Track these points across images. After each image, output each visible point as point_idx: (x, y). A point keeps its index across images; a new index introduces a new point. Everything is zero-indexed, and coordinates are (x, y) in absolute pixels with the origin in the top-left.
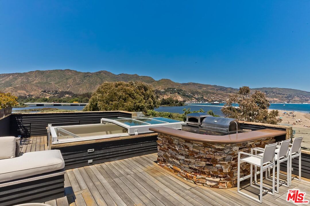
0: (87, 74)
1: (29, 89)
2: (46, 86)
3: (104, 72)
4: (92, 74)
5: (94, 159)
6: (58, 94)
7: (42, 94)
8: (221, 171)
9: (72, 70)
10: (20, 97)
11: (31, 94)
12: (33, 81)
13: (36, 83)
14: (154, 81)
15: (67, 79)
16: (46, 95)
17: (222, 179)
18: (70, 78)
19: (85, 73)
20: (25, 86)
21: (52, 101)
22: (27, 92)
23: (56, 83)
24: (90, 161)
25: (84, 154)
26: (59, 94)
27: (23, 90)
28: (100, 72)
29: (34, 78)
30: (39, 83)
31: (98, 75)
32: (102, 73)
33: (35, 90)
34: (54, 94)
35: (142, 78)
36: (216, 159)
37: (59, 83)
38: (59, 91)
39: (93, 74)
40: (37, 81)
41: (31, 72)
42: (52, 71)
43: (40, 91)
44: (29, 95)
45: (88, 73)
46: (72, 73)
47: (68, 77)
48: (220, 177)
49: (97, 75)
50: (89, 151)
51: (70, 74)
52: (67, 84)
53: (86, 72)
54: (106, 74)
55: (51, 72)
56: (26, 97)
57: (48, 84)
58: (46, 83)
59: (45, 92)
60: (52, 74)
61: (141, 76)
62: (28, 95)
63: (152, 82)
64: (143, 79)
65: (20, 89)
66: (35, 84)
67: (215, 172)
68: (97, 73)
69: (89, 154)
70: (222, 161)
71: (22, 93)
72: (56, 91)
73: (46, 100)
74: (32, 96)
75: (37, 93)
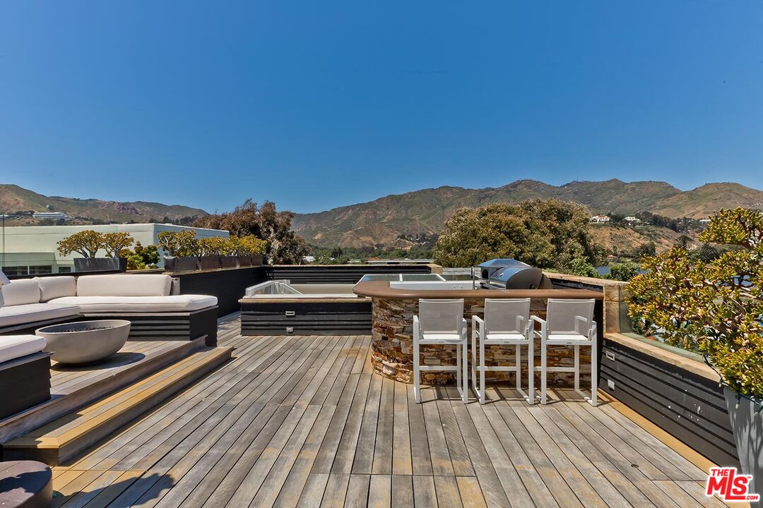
0: (486, 193)
1: (377, 233)
2: (405, 225)
3: (524, 184)
4: (497, 190)
5: (295, 327)
6: (427, 240)
7: (399, 241)
8: (399, 349)
9: (453, 188)
10: (364, 249)
11: (382, 242)
12: (383, 218)
13: (389, 221)
14: (675, 192)
15: (444, 207)
16: (405, 245)
17: (400, 364)
18: (450, 205)
19: (481, 191)
20: (371, 228)
21: (415, 255)
22: (374, 238)
23: (423, 219)
24: (289, 329)
25: (281, 318)
26: (429, 240)
27: (368, 235)
28: (515, 185)
29: (384, 211)
30: (393, 220)
31: (511, 191)
32: (520, 187)
33: (388, 235)
34: (419, 242)
35: (633, 189)
36: (393, 329)
37: (429, 216)
38: (428, 235)
39: (497, 192)
40: (391, 217)
41: (380, 199)
42: (415, 193)
43: (396, 235)
44: (377, 246)
45: (487, 189)
46: (452, 193)
47: (445, 204)
48: (398, 362)
49: (509, 192)
50: (288, 313)
51: (450, 195)
52: (443, 219)
53: (483, 187)
54: (530, 188)
55: (413, 195)
56: (373, 249)
57: (408, 221)
58: (405, 219)
59: (403, 237)
60: (416, 199)
61: (631, 183)
62: (375, 246)
63: (669, 196)
64: (637, 189)
65: (363, 235)
66: (386, 223)
67: (392, 352)
68: (508, 186)
69: (288, 319)
70: (400, 333)
71: (366, 240)
72: (424, 236)
73: (404, 255)
74: (382, 246)
75: (390, 241)
